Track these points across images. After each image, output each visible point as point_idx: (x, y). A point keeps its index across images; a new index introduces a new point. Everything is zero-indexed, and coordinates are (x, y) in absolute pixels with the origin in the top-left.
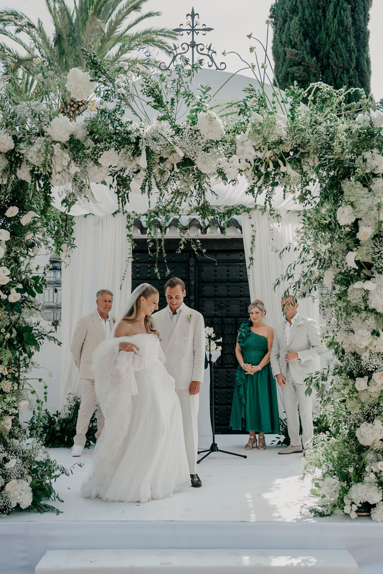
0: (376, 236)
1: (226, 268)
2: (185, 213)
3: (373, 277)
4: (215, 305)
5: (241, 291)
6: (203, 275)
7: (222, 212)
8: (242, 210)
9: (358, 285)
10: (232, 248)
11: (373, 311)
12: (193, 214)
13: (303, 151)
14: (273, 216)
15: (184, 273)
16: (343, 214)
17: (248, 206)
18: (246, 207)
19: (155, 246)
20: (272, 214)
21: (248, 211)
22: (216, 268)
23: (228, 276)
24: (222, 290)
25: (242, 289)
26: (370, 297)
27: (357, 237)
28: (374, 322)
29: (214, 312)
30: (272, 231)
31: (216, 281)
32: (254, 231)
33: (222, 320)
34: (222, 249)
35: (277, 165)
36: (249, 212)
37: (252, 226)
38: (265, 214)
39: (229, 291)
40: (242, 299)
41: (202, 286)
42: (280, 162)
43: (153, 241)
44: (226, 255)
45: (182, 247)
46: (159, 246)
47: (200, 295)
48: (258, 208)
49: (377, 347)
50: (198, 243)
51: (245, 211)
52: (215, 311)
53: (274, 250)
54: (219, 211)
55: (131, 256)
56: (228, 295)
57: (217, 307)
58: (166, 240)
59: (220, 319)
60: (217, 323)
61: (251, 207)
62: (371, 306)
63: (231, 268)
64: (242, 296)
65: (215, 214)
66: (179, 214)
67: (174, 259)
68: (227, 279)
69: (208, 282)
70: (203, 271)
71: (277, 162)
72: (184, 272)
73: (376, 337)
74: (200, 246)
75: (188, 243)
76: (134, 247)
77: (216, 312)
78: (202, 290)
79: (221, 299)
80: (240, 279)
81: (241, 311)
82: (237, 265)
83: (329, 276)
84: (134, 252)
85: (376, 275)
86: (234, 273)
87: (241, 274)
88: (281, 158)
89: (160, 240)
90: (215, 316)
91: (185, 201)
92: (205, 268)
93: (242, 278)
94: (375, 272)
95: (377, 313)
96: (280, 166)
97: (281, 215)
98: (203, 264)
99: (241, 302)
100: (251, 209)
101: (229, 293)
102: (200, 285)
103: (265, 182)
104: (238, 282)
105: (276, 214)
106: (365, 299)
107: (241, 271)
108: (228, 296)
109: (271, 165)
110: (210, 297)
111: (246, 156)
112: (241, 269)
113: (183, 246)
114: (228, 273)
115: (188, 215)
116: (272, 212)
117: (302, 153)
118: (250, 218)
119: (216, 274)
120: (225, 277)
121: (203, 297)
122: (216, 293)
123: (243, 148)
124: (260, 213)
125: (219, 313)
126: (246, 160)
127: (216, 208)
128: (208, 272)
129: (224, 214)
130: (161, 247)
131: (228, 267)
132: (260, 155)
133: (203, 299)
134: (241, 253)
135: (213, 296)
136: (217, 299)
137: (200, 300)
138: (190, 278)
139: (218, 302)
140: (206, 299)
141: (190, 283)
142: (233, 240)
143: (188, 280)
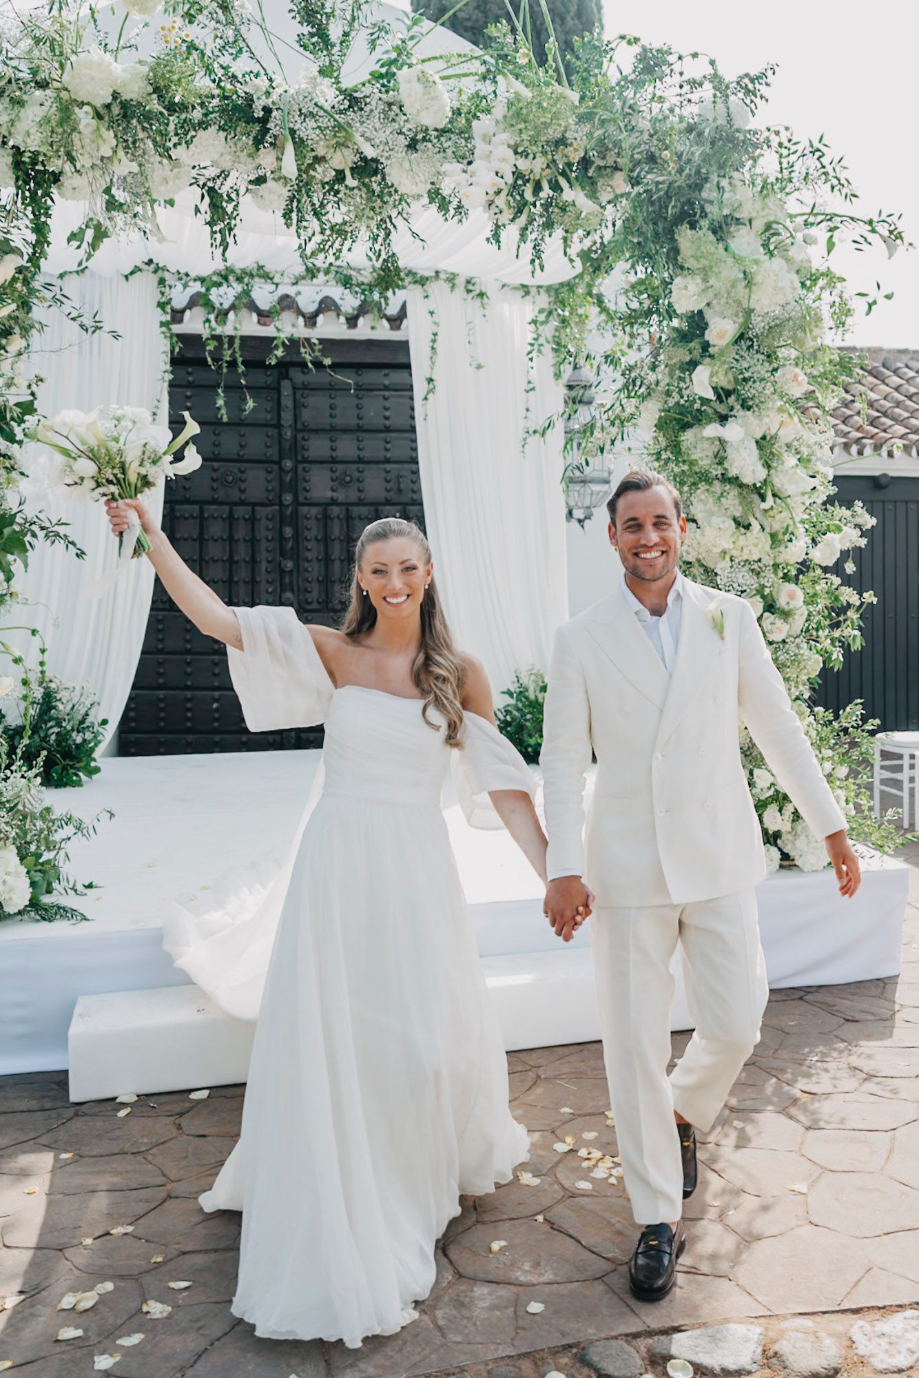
0: (741, 336)
1: (355, 401)
2: (286, 280)
3: (731, 416)
4: (332, 480)
5: (387, 450)
6: (306, 415)
7: (366, 281)
8: (408, 280)
9: (712, 430)
10: (369, 360)
11: (735, 481)
12: (303, 282)
13: (602, 163)
14: (472, 294)
15: (268, 412)
16: (684, 291)
17: (421, 273)
18: (416, 273)
19: (219, 348)
20: (471, 291)
21: (422, 281)
22: (333, 401)
23: (359, 417)
24: (347, 447)
25: (389, 446)
26: (731, 453)
27: (707, 338)
28: (737, 502)
29: (329, 494)
30: (470, 326)
31: (333, 429)
32: (435, 323)
33: (347, 510)
34: (346, 361)
35: (556, 187)
36: (423, 285)
37: (432, 313)
38: (457, 290)
39: (360, 449)
40: (388, 467)
41: (303, 438)
42: (563, 182)
43: (218, 338)
44: (355, 375)
45: (279, 353)
46: (229, 348)
47: (300, 458)
48: (442, 276)
49: (745, 550)
50: (315, 344)
51: (416, 282)
52: (333, 490)
53: (474, 364)
54: (361, 279)
55: (168, 367)
56: (359, 457)
57: (336, 483)
58: (243, 338)
59: (344, 508)
60: (338, 517)
61: (427, 274)
62: (733, 472)
63: (364, 402)
64: (388, 461)
65: (351, 285)
66: (275, 280)
68: (358, 425)
69: (316, 431)
70: (305, 407)
71: (557, 181)
72: (269, 408)
73: (743, 530)
74: (319, 351)
75: (293, 344)
76: (177, 350)
77: (334, 494)
78: (303, 448)
79: (345, 466)
80: (385, 426)
81: (387, 491)
82: (376, 396)
83: (651, 412)
84: (174, 361)
85: (738, 411)
86: (373, 411)
87: (387, 414)
88: (564, 174)
89: (231, 339)
90: (334, 502)
91: (349, 250)
92: (310, 401)
93: (387, 423)
94: (738, 407)
95: (741, 486)
96: (562, 190)
97: (488, 294)
98: (306, 392)
99: (387, 472)
100: (427, 279)
101: (362, 454)
102: (299, 436)
103: (531, 221)
104: (380, 431)
105: (478, 292)
106: (720, 459)
107: (386, 409)
108: (360, 461)
109: (545, 185)
110: (322, 462)
111: (496, 165)
112: (387, 405)
113: (281, 349)
114: (358, 411)
115: (294, 284)
116: (470, 287)
117: (599, 168)
118: (427, 297)
119: (334, 412)
120: (353, 421)
121: (305, 461)
122: (334, 454)
123: (488, 148)
124: (447, 286)
125: (341, 496)
126: (497, 174)
127: (353, 273)
128: (316, 408)
129: (370, 285)
130: (234, 352)
131: (359, 399)
132: (523, 165)
133: (306, 465)
134: (387, 371)
135: (329, 459)
136: (335, 466)
137: (300, 467)
138: (283, 422)
139: (338, 473)
140: (312, 466)
141: (283, 433)
142: (370, 344)
143: (279, 426)
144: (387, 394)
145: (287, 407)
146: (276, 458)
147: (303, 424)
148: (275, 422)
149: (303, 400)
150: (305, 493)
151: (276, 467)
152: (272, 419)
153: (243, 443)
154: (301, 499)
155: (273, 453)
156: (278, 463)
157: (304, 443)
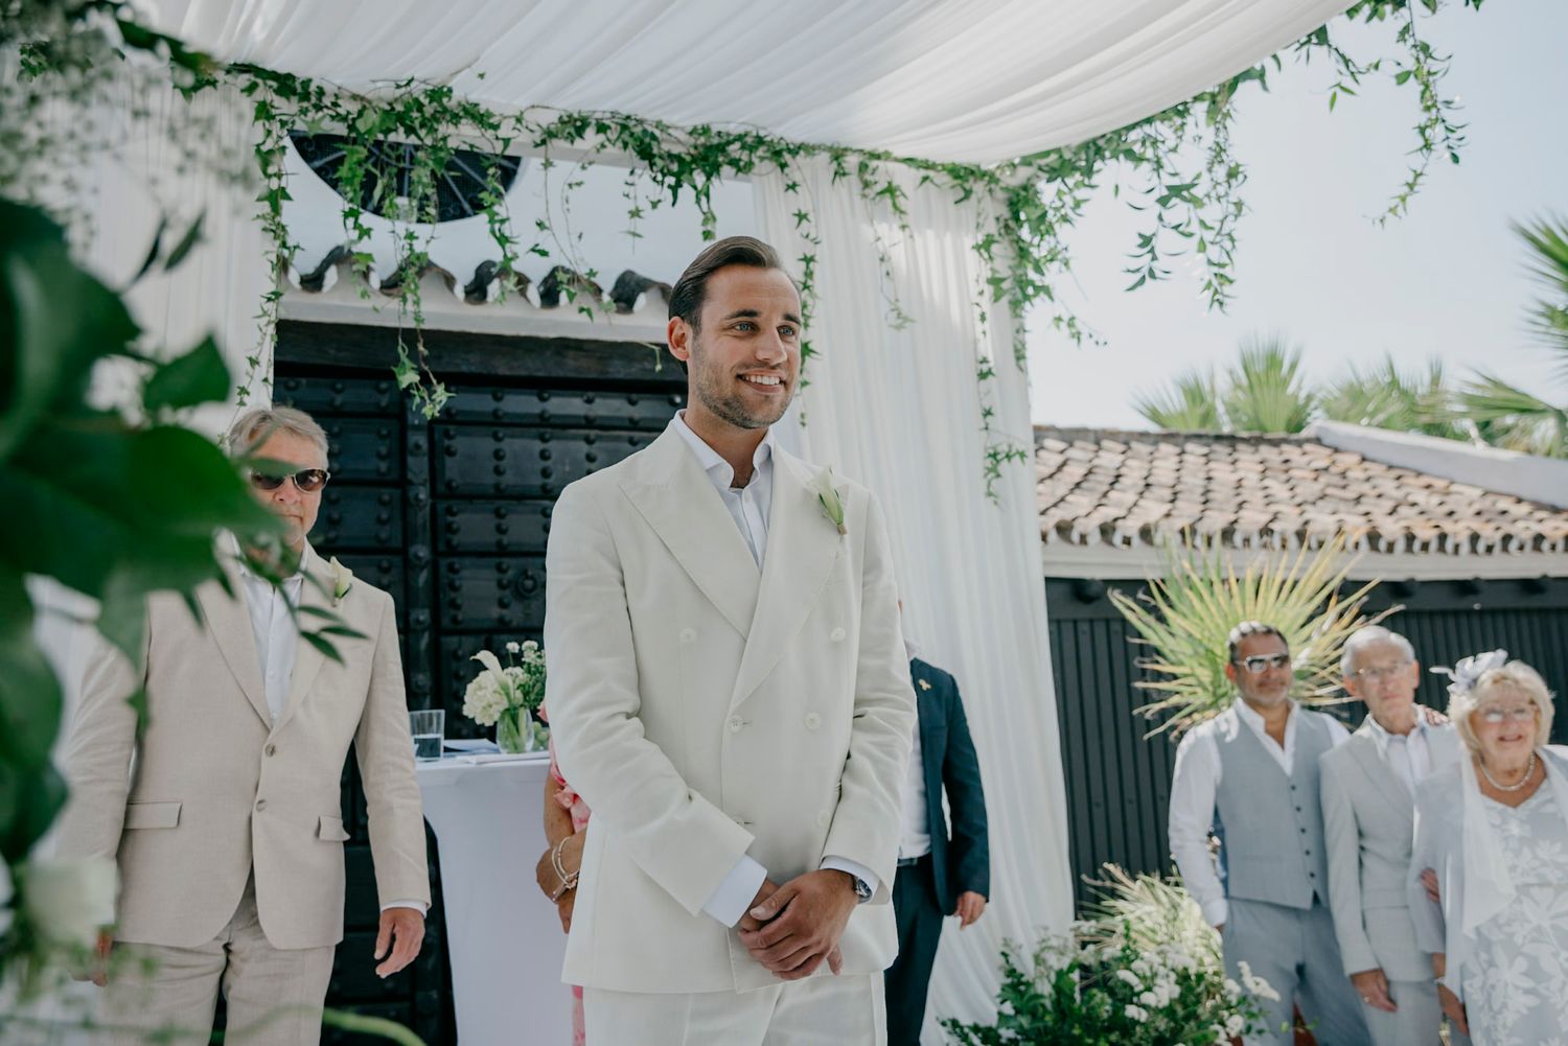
1: (538, 446)
4: (501, 586)
6: (452, 469)
10: (561, 373)
15: (381, 457)
22: (499, 445)
23: (548, 472)
24: (524, 527)
29: (495, 612)
31: (499, 493)
34: (523, 373)
41: (450, 510)
44: (535, 399)
47: (442, 547)
52: (502, 605)
57: (507, 592)
63: (553, 446)
67: (339, 400)
68: (543, 487)
69: (471, 497)
70: (451, 454)
72: (383, 450)
77: (505, 612)
78: (449, 528)
79: (522, 561)
82: (574, 438)
86: (568, 463)
90: (504, 627)
92: (460, 443)
98: (452, 429)
102: (442, 506)
107: (593, 458)
110: (482, 554)
112: (593, 452)
114: (544, 463)
119: (501, 465)
120: (537, 480)
121: (453, 551)
122: (505, 540)
125: (515, 615)
128: (470, 457)
131: (544, 440)
133: (455, 560)
134: (591, 394)
135: (494, 549)
136: (506, 562)
137: (444, 562)
138: (410, 476)
139: (511, 573)
140: (467, 561)
141: (411, 494)
142: (564, 345)
143: (403, 482)
144: (593, 433)
145: (418, 446)
146: (397, 543)
147: (448, 484)
148: (394, 476)
149: (447, 442)
150: (453, 612)
151: (397, 560)
152: (389, 469)
153: (336, 516)
154: (446, 622)
155: (391, 534)
156: (403, 551)
157: (450, 519)
